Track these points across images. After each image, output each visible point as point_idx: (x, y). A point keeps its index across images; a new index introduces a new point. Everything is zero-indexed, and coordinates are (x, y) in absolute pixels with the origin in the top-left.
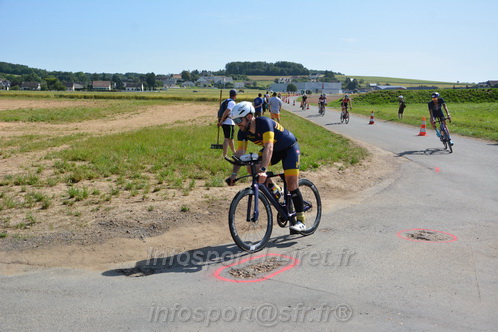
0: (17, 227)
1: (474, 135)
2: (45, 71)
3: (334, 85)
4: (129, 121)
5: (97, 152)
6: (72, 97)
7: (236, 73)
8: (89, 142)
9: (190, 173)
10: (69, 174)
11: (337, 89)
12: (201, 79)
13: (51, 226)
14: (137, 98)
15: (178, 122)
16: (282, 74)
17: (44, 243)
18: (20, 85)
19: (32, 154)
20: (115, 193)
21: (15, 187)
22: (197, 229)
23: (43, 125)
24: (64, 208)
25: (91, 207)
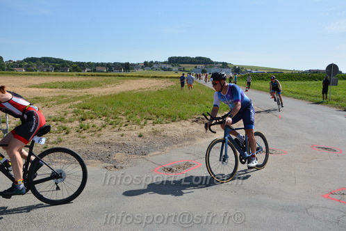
0: (53, 143)
1: (301, 98)
2: (72, 62)
3: (227, 70)
4: (114, 88)
5: (96, 105)
6: (85, 75)
7: (174, 62)
8: (92, 99)
9: (145, 116)
10: (80, 116)
11: (229, 72)
12: (155, 66)
14: (119, 76)
15: (141, 89)
16: (199, 63)
18: (59, 69)
19: (63, 105)
20: (104, 126)
21: (53, 122)
23: (69, 90)
24: (77, 134)
25: (91, 134)
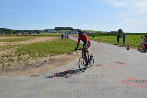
0: (6, 66)
1: (109, 43)
2: (13, 30)
4: (32, 41)
5: (25, 48)
6: (19, 36)
7: (57, 29)
8: (23, 46)
9: (46, 53)
10: (18, 54)
12: (49, 31)
13: (14, 66)
14: (34, 36)
17: (12, 70)
18: (7, 33)
19: (10, 49)
20: (29, 58)
21: (6, 57)
22: (48, 66)
24: (17, 62)
25: (23, 61)
